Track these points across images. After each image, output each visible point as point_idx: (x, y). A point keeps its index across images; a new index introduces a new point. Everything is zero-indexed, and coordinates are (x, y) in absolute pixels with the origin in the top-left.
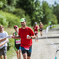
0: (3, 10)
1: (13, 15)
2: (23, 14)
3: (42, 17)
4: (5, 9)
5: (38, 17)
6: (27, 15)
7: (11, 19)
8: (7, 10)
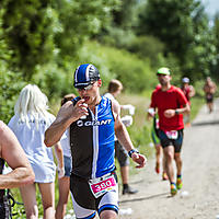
0: (99, 41)
1: (128, 54)
2: (158, 52)
3: (215, 62)
4: (106, 38)
5: (202, 60)
6: (170, 54)
7: (122, 68)
8: (113, 41)
